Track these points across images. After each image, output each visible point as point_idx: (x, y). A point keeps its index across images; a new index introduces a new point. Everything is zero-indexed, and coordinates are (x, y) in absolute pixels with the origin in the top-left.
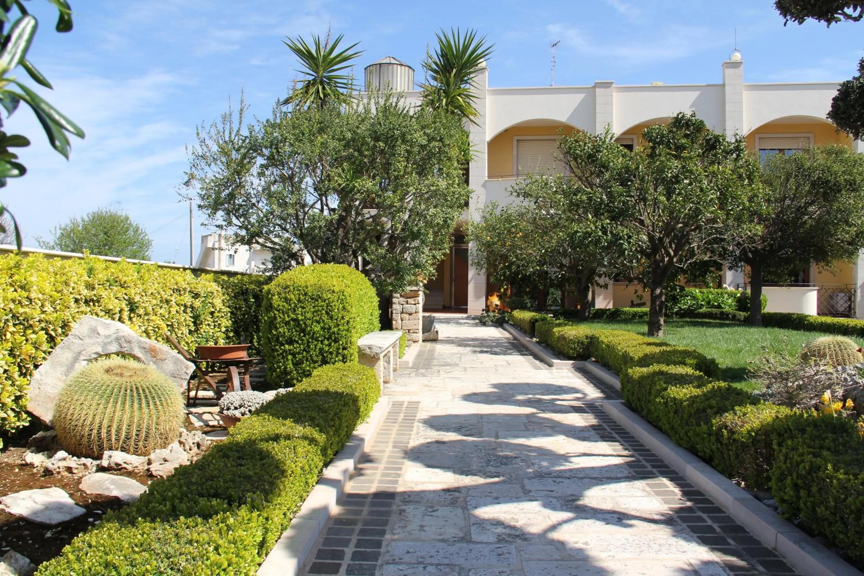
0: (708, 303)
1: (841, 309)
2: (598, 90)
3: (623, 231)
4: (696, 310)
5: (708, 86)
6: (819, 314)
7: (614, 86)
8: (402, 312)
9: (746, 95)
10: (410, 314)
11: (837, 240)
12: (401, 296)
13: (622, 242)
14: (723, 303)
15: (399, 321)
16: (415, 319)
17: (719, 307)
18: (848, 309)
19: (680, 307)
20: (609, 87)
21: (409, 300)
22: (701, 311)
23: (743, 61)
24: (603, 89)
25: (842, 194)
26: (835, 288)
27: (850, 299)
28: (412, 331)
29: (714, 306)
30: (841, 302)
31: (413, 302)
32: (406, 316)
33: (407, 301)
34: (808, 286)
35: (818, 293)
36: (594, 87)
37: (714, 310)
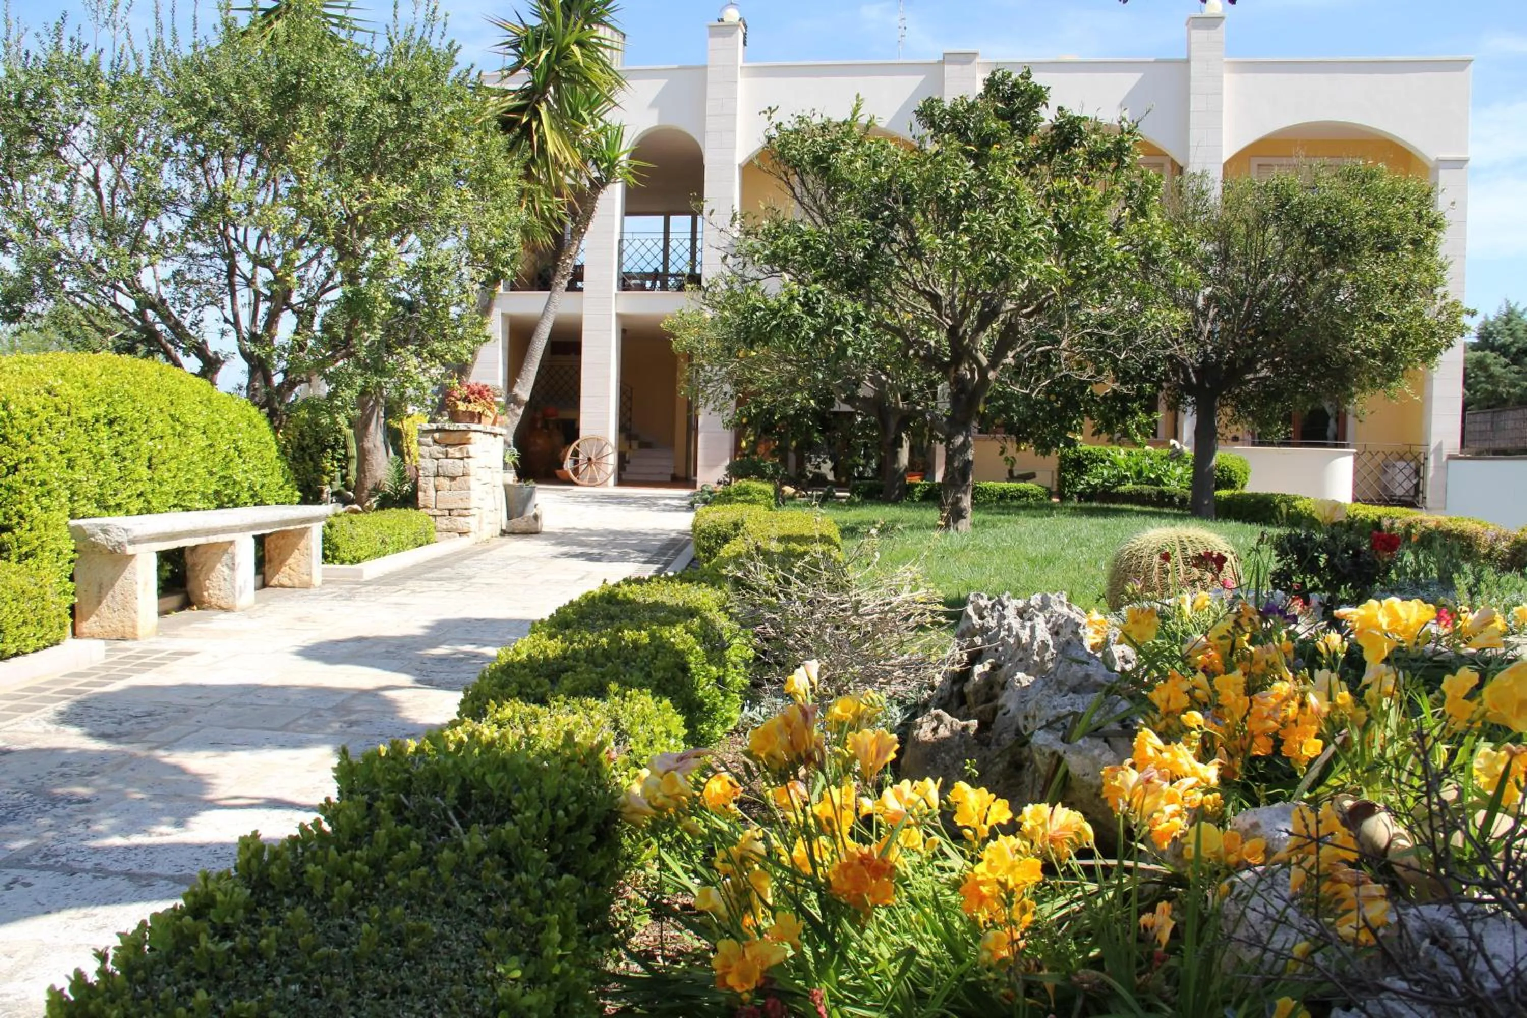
0: (1139, 474)
1: (1399, 492)
2: (947, 68)
3: (843, 306)
4: (1114, 486)
5: (1156, 61)
6: (1356, 500)
7: (978, 60)
8: (437, 475)
9: (1230, 81)
10: (453, 478)
11: (1355, 348)
12: (435, 442)
13: (839, 328)
14: (1165, 475)
15: (432, 492)
16: (461, 489)
17: (1158, 481)
18: (1412, 493)
19: (1088, 483)
20: (969, 62)
21: (450, 450)
22: (1122, 489)
23: (1226, 15)
24: (958, 67)
25: (1363, 256)
26: (1388, 452)
27: (1417, 472)
28: (454, 513)
29: (1149, 481)
30: (1400, 478)
31: (458, 455)
32: (446, 482)
33: (447, 453)
34: (1343, 446)
35: (1355, 460)
36: (942, 63)
37: (1147, 488)
